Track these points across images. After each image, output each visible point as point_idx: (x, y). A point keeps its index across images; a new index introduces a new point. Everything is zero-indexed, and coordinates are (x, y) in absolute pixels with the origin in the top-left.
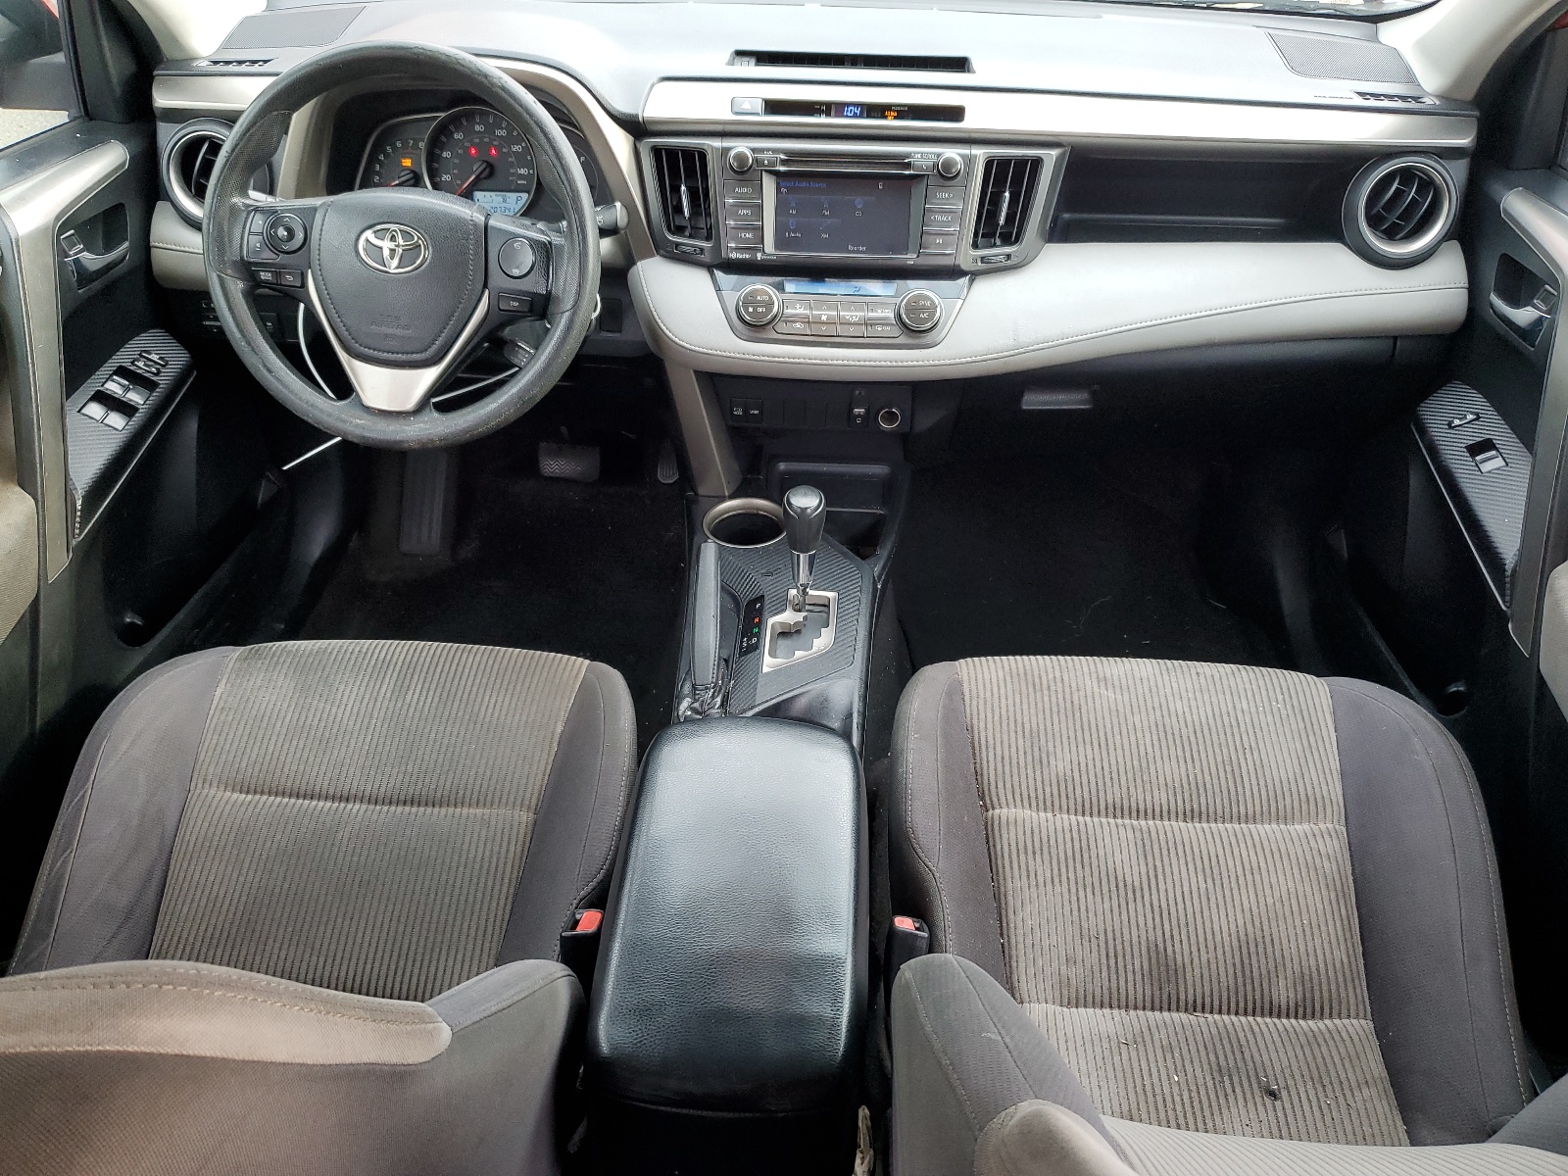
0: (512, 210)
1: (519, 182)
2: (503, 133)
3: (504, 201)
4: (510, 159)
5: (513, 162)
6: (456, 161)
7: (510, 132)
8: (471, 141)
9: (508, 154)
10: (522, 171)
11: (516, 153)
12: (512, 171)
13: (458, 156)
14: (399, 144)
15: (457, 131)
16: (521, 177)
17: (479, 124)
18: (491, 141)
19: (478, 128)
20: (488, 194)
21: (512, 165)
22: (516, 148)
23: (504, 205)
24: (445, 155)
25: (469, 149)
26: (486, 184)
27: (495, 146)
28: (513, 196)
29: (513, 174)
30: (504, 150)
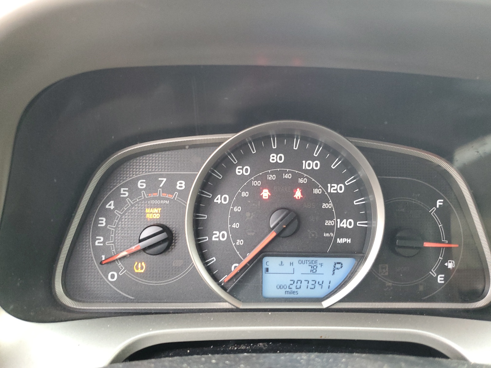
0: (326, 285)
1: (340, 241)
2: (314, 165)
3: (314, 271)
4: (324, 206)
5: (329, 210)
6: (237, 209)
7: (325, 164)
8: (263, 178)
9: (323, 198)
10: (345, 224)
11: (335, 197)
12: (328, 223)
13: (240, 201)
14: (141, 184)
15: (241, 163)
16: (342, 233)
17: (277, 152)
18: (296, 177)
19: (274, 158)
20: (287, 260)
21: (328, 214)
22: (335, 188)
23: (311, 277)
24: (218, 199)
25: (259, 190)
26: (287, 244)
27: (301, 186)
28: (327, 263)
29: (330, 229)
30: (316, 191)
